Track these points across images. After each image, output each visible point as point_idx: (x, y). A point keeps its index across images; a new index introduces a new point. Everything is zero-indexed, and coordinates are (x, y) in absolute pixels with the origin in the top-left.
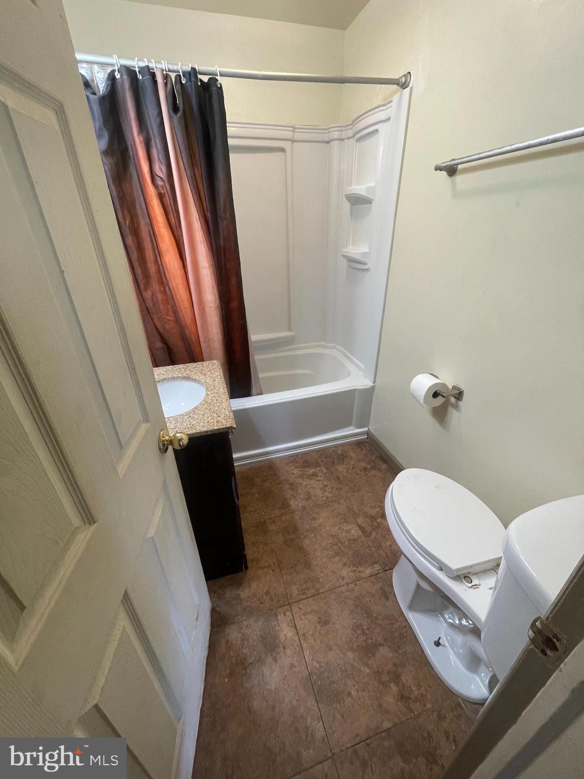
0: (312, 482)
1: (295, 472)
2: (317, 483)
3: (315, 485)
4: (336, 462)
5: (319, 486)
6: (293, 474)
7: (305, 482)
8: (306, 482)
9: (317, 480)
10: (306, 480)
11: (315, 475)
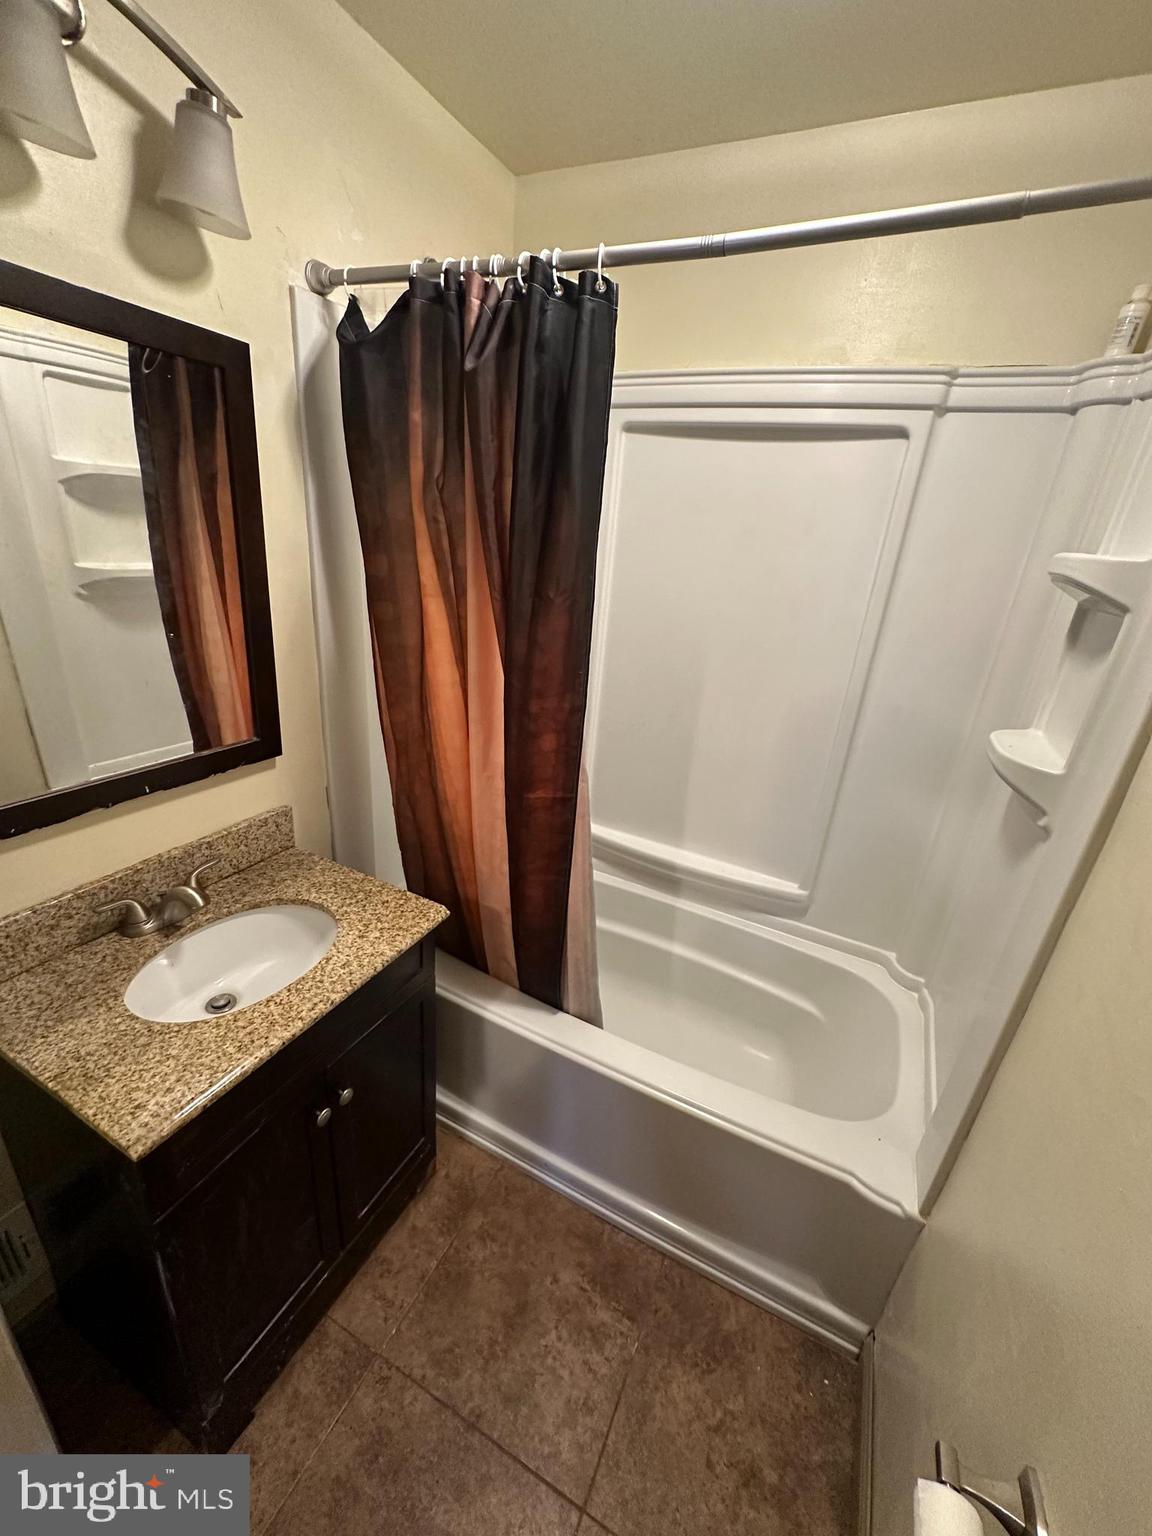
0: (571, 1353)
1: (567, 1277)
2: (577, 1371)
3: (565, 1374)
4: (689, 1350)
5: (573, 1386)
6: (556, 1281)
7: (553, 1334)
8: (559, 1339)
9: (585, 1362)
10: (565, 1334)
11: (597, 1336)
